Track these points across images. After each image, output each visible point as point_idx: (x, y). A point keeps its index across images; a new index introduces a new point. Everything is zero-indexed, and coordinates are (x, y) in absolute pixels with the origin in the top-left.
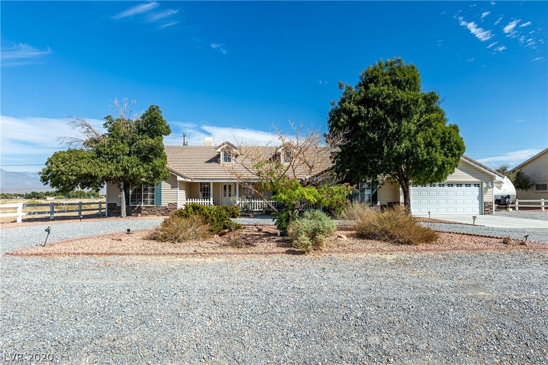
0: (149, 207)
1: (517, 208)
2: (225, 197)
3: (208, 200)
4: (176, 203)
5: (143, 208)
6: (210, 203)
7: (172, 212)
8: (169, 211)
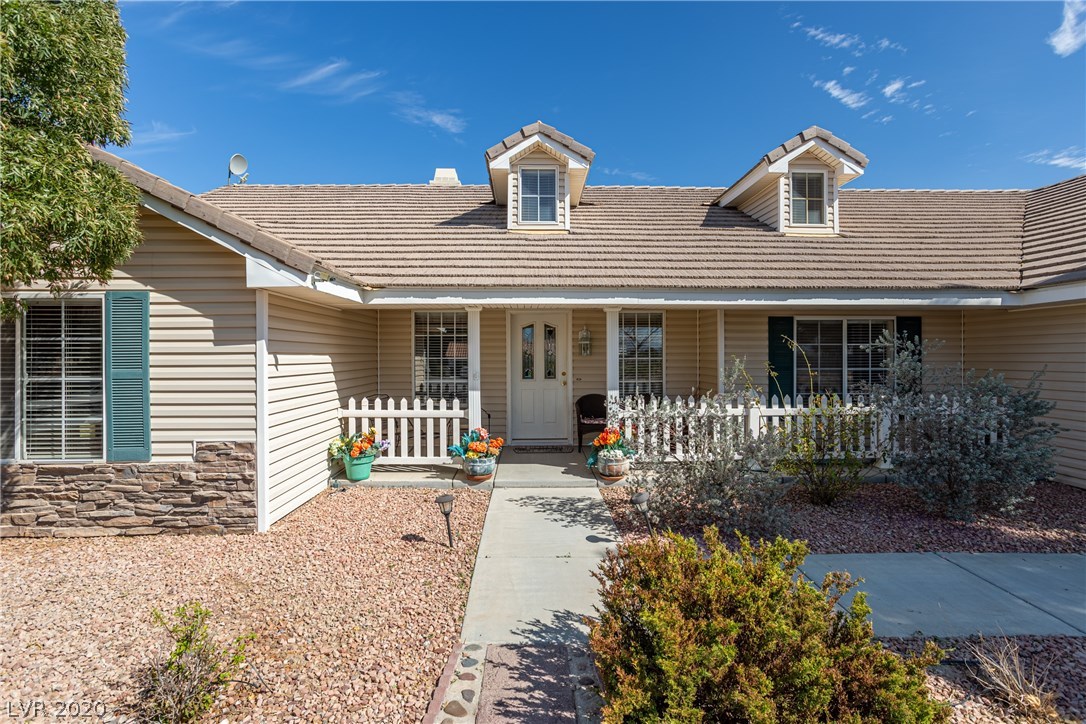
0: (62, 472)
2: (528, 382)
3: (456, 402)
4: (250, 447)
5: (28, 481)
6: (464, 421)
7: (220, 506)
8: (203, 500)
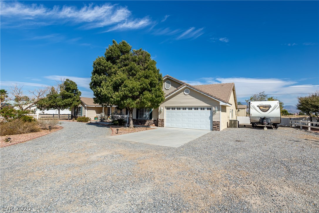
1: (309, 129)
